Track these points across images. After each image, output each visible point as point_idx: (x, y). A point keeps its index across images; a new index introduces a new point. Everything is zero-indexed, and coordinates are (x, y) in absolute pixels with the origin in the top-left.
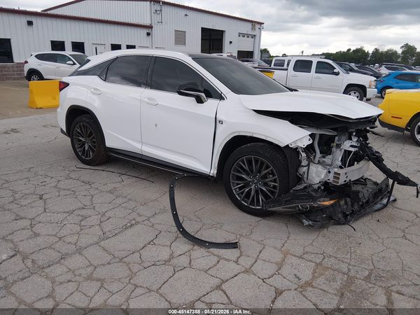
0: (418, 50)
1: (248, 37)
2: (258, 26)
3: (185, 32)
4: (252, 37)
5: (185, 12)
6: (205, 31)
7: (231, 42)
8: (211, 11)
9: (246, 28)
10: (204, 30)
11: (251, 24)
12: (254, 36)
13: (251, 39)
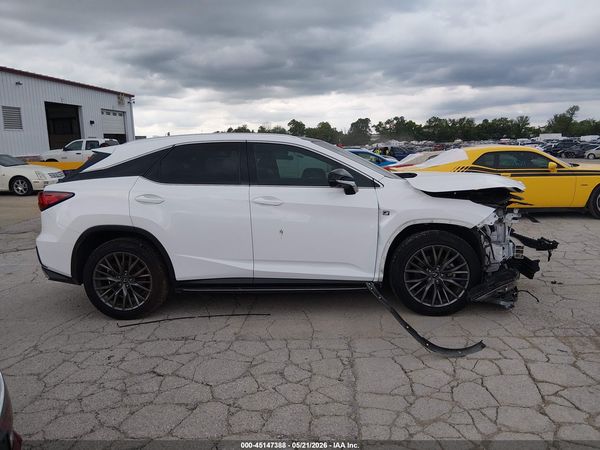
0: (306, 127)
1: (115, 114)
2: (126, 100)
3: (19, 109)
4: (121, 115)
5: (15, 79)
6: (50, 107)
7: (92, 122)
8: (56, 77)
9: (111, 103)
10: (48, 105)
11: (116, 97)
12: (123, 114)
13: (118, 117)
